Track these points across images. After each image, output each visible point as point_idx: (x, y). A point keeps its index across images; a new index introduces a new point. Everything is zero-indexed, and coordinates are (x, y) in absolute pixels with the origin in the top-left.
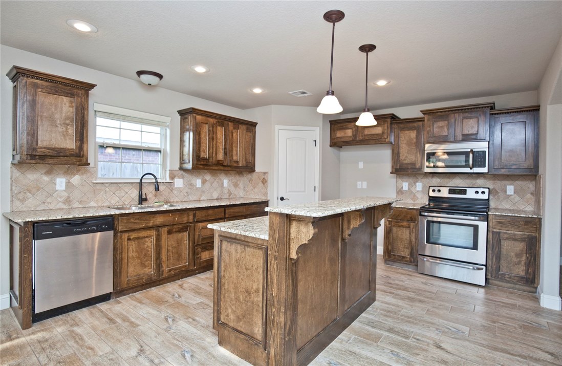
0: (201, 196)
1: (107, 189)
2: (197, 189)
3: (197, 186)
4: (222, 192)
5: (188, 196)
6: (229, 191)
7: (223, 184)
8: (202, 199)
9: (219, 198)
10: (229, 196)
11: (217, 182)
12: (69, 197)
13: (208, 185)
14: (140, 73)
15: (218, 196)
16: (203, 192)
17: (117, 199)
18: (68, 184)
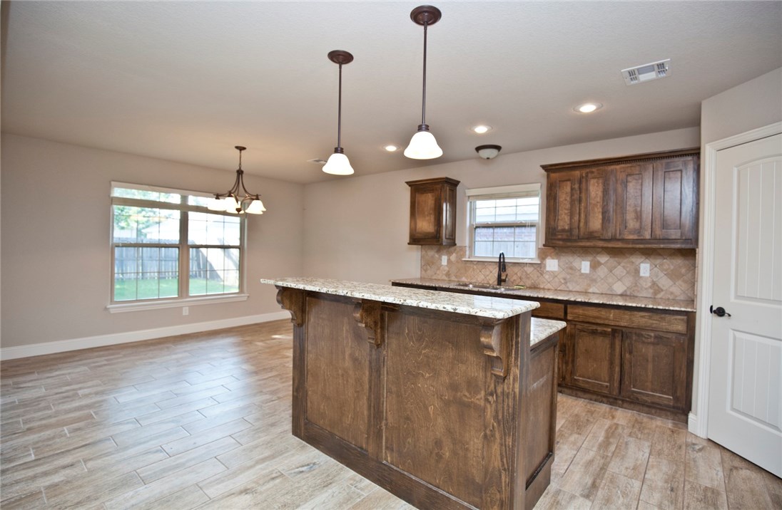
0: (589, 286)
1: (475, 267)
2: (582, 274)
3: (583, 271)
4: (636, 285)
5: (566, 283)
6: (654, 284)
7: (637, 271)
8: (590, 290)
9: (628, 293)
10: (655, 293)
11: (623, 267)
12: (449, 271)
13: (602, 271)
14: (478, 149)
15: (625, 291)
16: (594, 281)
17: (483, 277)
18: (449, 260)
